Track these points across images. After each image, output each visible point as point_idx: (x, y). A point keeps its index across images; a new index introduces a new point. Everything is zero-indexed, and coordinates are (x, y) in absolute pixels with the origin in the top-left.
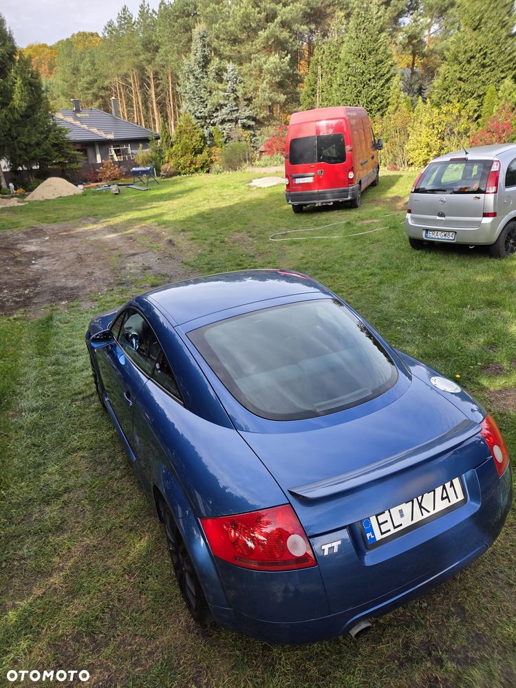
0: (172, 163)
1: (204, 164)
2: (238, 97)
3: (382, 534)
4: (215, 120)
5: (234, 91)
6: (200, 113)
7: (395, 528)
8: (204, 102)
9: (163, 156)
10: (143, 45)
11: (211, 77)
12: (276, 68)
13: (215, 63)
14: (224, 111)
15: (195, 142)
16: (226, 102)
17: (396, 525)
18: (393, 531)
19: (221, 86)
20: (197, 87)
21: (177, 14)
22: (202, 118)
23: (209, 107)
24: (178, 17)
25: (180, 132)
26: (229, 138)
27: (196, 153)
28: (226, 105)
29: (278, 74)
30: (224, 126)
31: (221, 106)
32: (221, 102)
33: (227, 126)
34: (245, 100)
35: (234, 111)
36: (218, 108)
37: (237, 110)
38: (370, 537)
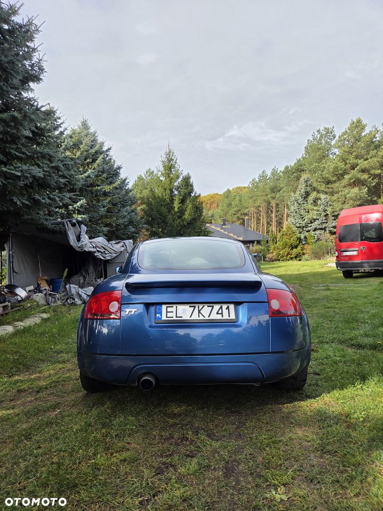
0: (274, 254)
1: (297, 255)
2: (328, 214)
3: (167, 317)
4: (309, 228)
5: (325, 211)
6: (300, 224)
7: (177, 317)
8: (303, 218)
9: (269, 249)
10: (270, 189)
11: (310, 203)
12: (357, 196)
13: (314, 195)
14: (316, 223)
15: (293, 240)
16: (318, 217)
17: (178, 316)
18: (175, 318)
19: (315, 208)
20: (299, 209)
21: (294, 171)
22: (300, 227)
23: (306, 220)
24: (294, 173)
25: (283, 235)
26: (318, 239)
27: (292, 248)
28: (318, 219)
29: (359, 200)
30: (316, 232)
31: (315, 220)
32: (315, 217)
33: (318, 232)
34: (333, 216)
35: (324, 223)
36: (313, 221)
37: (327, 222)
38: (158, 317)
